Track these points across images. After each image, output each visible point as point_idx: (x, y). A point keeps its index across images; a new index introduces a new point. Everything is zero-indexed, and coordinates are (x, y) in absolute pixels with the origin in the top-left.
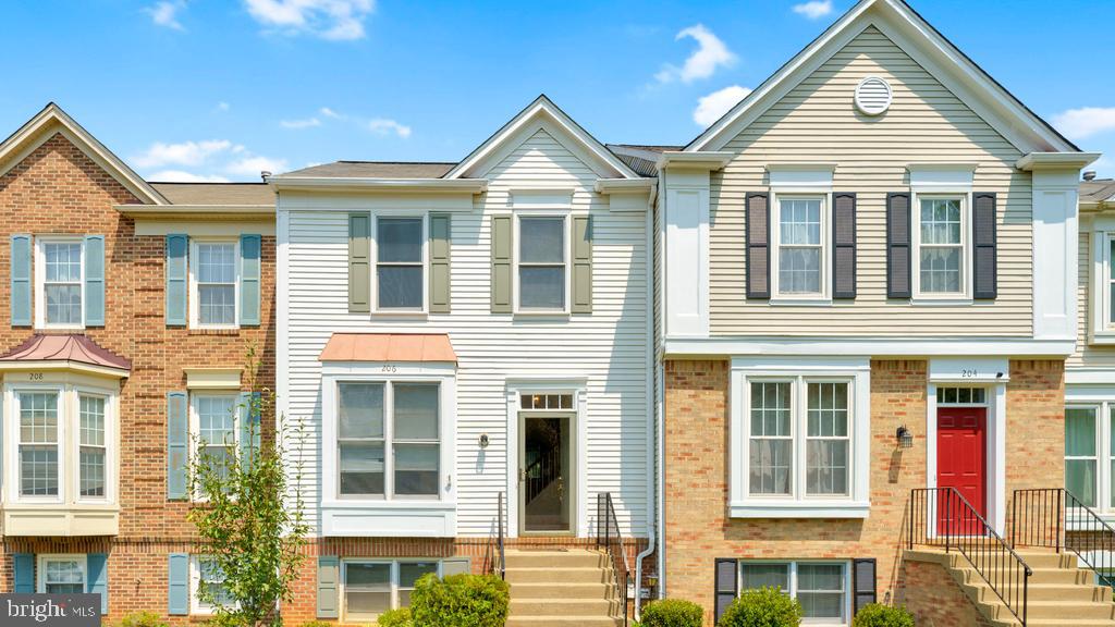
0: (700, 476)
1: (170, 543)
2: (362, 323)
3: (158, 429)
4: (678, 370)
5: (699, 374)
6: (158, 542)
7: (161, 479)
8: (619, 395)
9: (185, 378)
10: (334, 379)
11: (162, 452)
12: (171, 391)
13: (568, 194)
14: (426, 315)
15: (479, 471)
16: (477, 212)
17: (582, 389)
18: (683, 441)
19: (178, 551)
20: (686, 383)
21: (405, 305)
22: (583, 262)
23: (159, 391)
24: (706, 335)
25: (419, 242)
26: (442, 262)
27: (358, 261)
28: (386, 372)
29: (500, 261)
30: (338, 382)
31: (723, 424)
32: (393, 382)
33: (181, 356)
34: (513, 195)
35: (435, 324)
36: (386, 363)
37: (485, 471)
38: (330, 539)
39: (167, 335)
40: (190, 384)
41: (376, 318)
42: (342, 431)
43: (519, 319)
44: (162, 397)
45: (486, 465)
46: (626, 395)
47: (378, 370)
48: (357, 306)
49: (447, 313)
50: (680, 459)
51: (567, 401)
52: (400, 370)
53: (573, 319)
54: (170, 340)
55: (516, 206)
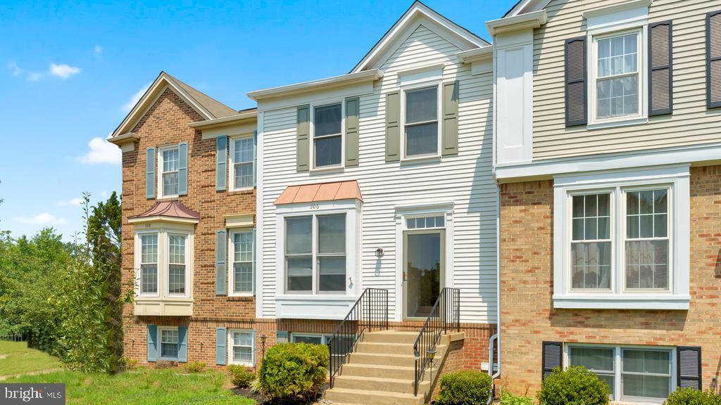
0: (530, 274)
1: (217, 321)
2: (305, 178)
3: (212, 253)
4: (511, 191)
5: (529, 193)
6: (211, 320)
7: (213, 283)
8: (479, 214)
9: (225, 222)
10: (282, 216)
11: (214, 267)
12: (219, 230)
13: (441, 68)
14: (343, 168)
15: (377, 274)
16: (376, 93)
17: (449, 211)
19: (221, 326)
20: (517, 201)
21: (332, 164)
22: (451, 117)
23: (212, 231)
24: (529, 161)
25: (340, 120)
26: (353, 131)
27: (302, 137)
28: (313, 209)
29: (392, 125)
30: (285, 218)
31: (550, 232)
32: (317, 216)
33: (224, 208)
34: (401, 76)
35: (349, 174)
36: (313, 203)
37: (381, 274)
38: (283, 320)
39: (217, 197)
40: (228, 225)
41: (313, 174)
42: (287, 250)
43: (405, 165)
44: (214, 234)
45: (381, 270)
46: (484, 214)
47: (308, 208)
48: (302, 167)
49: (357, 165)
51: (441, 221)
52: (322, 207)
53: (443, 160)
54: (217, 200)
55: (402, 84)
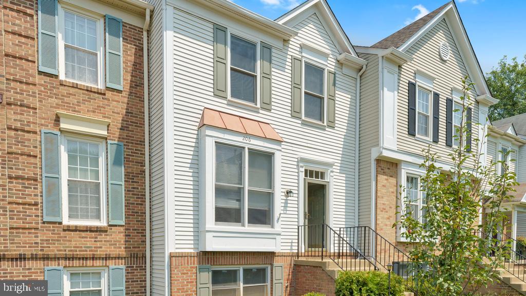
0: (388, 220)
1: (46, 258)
3: (32, 160)
4: (383, 165)
5: (389, 169)
6: (34, 258)
7: (36, 204)
8: (344, 175)
9: (57, 120)
10: (214, 140)
11: (36, 180)
12: (44, 130)
14: (259, 109)
15: (285, 212)
16: (284, 51)
17: (331, 169)
18: (383, 202)
19: (53, 265)
20: (384, 172)
22: (332, 98)
23: (32, 128)
24: (396, 149)
25: (255, 60)
26: (267, 76)
27: (219, 60)
28: (245, 141)
29: (295, 86)
30: (216, 142)
31: (395, 195)
32: (249, 149)
33: (54, 101)
34: (303, 47)
35: (262, 116)
36: (246, 135)
37: (288, 212)
39: (38, 79)
40: (63, 126)
41: (230, 104)
42: (218, 178)
43: (304, 123)
44: (35, 133)
45: (288, 209)
46: (348, 176)
47: (240, 139)
48: (219, 93)
49: (269, 110)
50: (382, 211)
51: (322, 175)
52: (254, 142)
53: (327, 129)
54: (42, 85)
55: (304, 54)
